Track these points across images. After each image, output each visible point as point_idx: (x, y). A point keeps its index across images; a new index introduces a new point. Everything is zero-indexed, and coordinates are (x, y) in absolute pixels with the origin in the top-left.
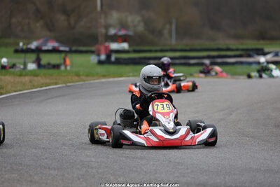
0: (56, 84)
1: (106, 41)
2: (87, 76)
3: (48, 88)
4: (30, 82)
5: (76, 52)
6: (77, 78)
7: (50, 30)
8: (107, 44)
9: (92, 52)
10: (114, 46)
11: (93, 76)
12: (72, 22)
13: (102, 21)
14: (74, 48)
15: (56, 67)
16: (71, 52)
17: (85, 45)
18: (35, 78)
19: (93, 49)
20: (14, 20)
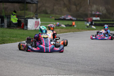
0: (70, 32)
1: (91, 17)
2: (82, 29)
3: (66, 33)
4: (60, 31)
5: (79, 20)
6: (78, 30)
7: (69, 12)
8: (91, 18)
9: (85, 21)
10: (94, 19)
11: (84, 29)
12: (78, 8)
13: (90, 8)
14: (78, 19)
15: (71, 26)
16: (77, 20)
17: (82, 18)
18: (62, 30)
19: (86, 19)
20: (55, 7)
